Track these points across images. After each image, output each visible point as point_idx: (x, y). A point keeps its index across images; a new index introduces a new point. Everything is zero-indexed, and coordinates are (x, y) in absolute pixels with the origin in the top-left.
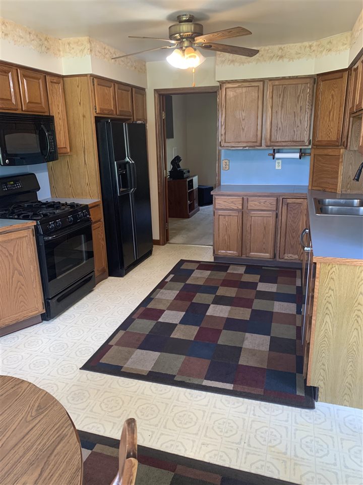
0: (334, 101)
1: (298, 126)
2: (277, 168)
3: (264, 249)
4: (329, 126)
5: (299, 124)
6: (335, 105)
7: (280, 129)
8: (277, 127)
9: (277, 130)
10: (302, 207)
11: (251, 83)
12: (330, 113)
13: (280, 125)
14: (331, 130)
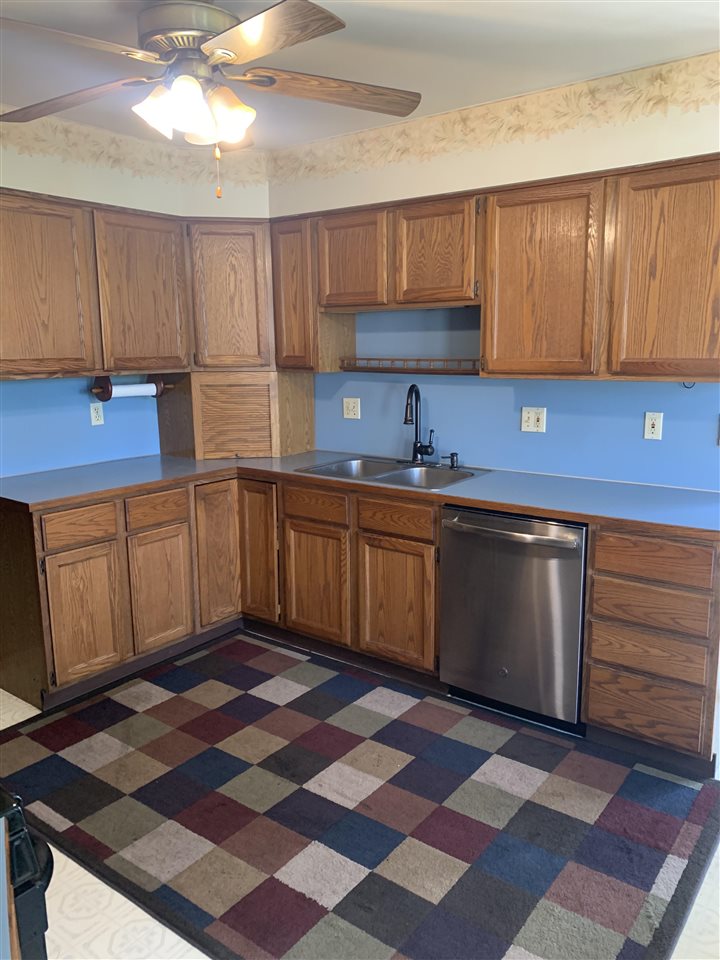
0: (239, 277)
1: (164, 324)
2: (94, 422)
3: (172, 617)
4: (233, 326)
5: (166, 321)
6: (244, 285)
7: (129, 328)
8: (124, 323)
9: (124, 330)
10: (229, 498)
11: (55, 207)
12: (232, 299)
13: (128, 321)
14: (242, 334)
